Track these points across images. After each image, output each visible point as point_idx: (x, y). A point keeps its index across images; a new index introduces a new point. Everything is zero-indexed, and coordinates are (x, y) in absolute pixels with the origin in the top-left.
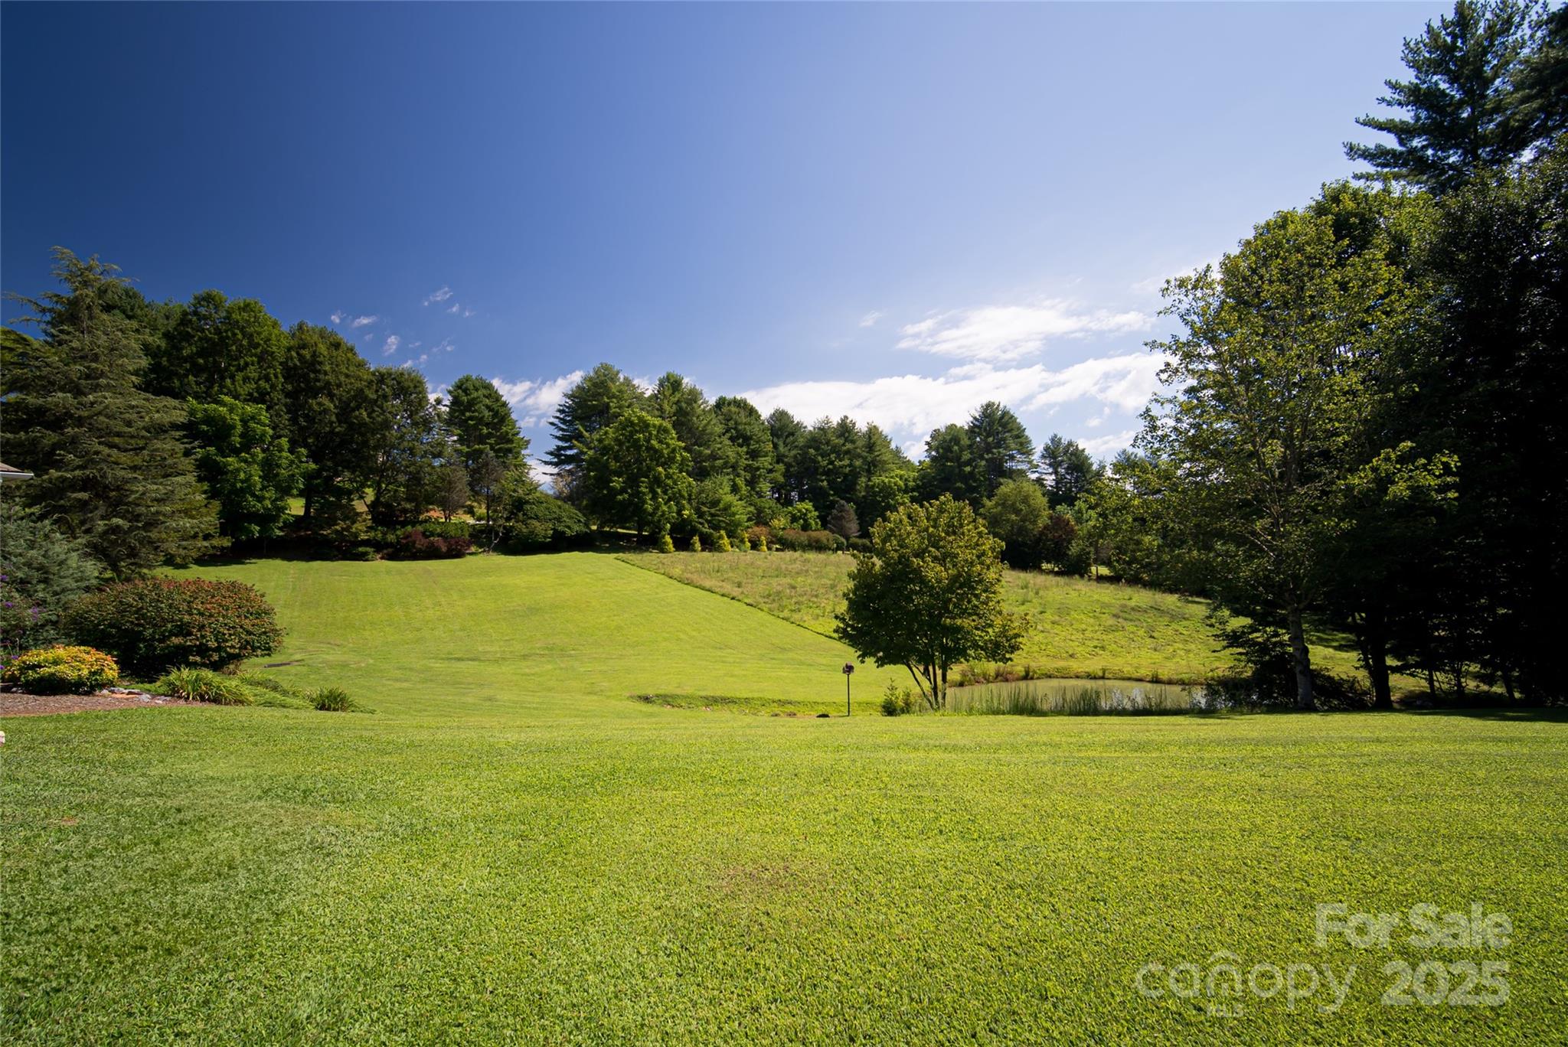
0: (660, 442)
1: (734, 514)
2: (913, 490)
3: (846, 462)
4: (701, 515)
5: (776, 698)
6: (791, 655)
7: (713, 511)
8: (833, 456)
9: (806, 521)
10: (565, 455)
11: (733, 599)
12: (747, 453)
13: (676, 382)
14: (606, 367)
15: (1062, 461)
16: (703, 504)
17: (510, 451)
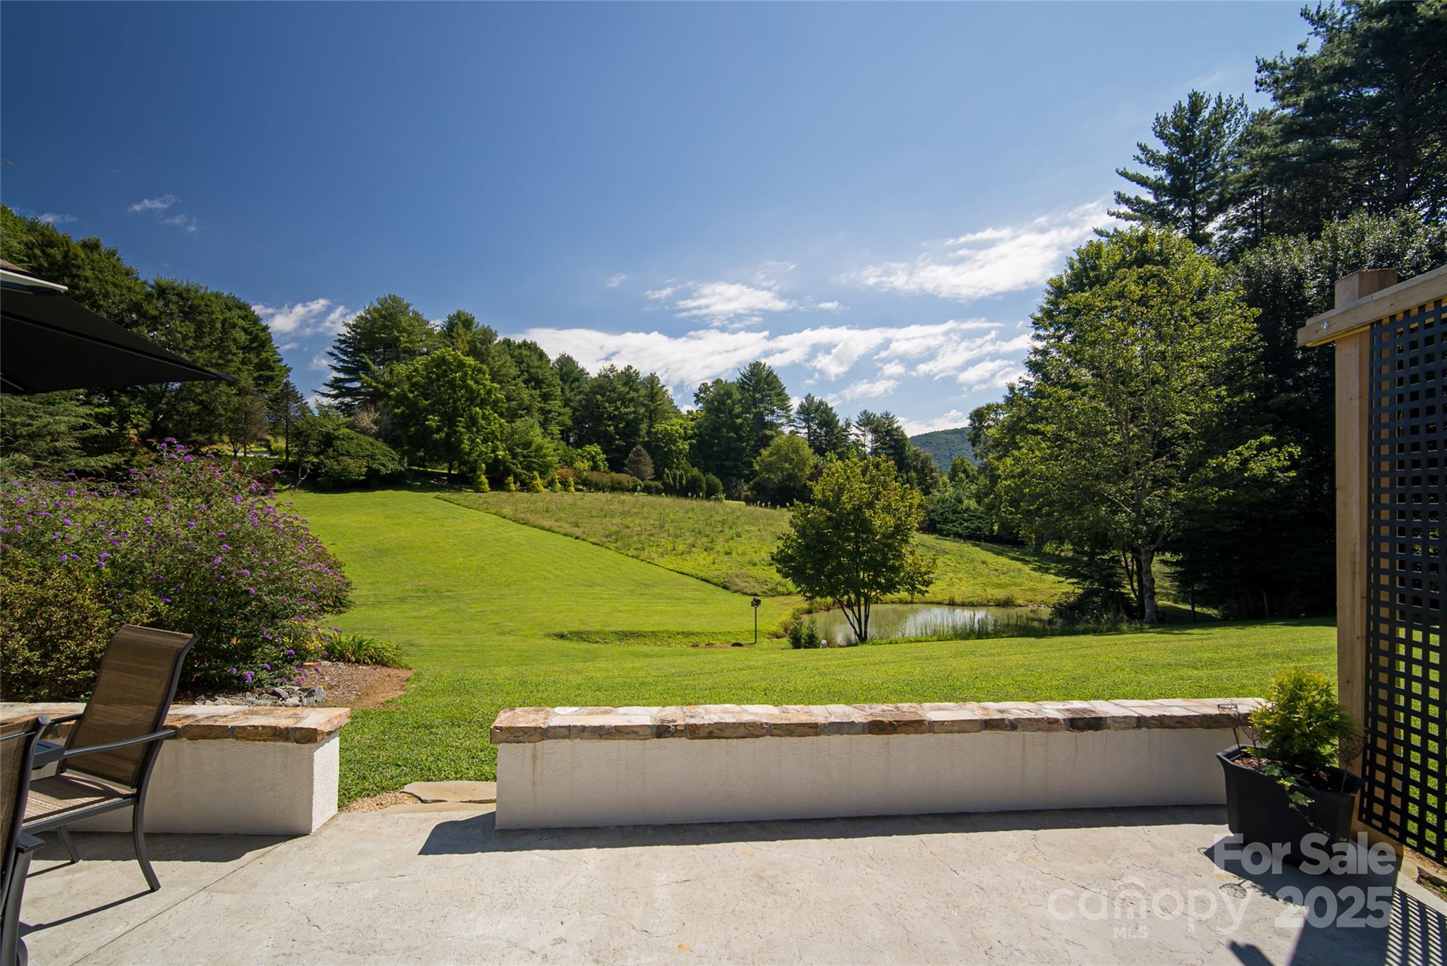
0: (477, 382)
1: (545, 456)
2: (691, 438)
3: (632, 409)
4: (514, 456)
5: (680, 630)
6: (656, 590)
7: (525, 452)
8: (619, 403)
9: (595, 462)
10: (346, 388)
11: (577, 538)
12: (540, 396)
13: (467, 320)
14: (395, 300)
15: (815, 418)
16: (518, 445)
17: (271, 378)
